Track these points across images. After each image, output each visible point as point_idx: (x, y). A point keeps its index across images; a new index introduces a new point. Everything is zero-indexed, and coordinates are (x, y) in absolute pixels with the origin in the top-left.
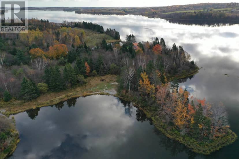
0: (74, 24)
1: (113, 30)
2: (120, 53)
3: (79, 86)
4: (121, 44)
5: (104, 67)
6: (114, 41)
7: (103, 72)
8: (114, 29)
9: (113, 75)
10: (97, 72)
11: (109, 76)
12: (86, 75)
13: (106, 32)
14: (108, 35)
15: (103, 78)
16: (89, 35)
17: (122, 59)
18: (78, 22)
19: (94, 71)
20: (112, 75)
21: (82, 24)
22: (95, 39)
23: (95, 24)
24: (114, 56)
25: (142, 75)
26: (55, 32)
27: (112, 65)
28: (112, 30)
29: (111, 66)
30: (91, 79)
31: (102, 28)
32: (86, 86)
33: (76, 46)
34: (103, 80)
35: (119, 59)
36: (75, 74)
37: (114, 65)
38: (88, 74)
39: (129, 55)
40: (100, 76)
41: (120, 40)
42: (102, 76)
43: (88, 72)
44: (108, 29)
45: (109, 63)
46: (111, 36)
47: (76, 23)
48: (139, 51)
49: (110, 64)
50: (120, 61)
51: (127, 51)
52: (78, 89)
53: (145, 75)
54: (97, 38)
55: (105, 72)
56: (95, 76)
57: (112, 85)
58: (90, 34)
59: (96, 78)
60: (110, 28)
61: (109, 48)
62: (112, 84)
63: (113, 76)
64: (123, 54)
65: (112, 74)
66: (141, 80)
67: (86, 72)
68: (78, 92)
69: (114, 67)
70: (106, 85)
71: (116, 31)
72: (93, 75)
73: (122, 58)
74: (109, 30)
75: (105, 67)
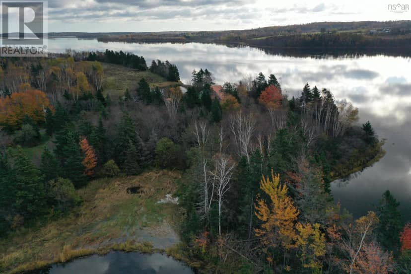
0: (88, 56)
1: (165, 62)
2: (181, 110)
3: (55, 218)
4: (184, 90)
5: (139, 148)
6: (166, 84)
7: (136, 165)
8: (167, 61)
9: (165, 171)
10: (118, 163)
11: (152, 175)
12: (84, 175)
13: (150, 69)
14: (156, 73)
15: (135, 181)
16: (115, 75)
17: (187, 125)
18: (95, 52)
19: (111, 162)
20: (161, 172)
21: (103, 54)
22: (128, 81)
23: (128, 54)
24: (166, 117)
25: (266, 186)
26: (33, 66)
27: (161, 144)
28: (163, 63)
29: (160, 147)
30: (97, 189)
31: (142, 60)
32: (78, 216)
33: (76, 97)
34: (134, 190)
35: (179, 125)
36: (40, 181)
37: (168, 143)
38: (90, 173)
39: (204, 113)
40: (128, 175)
41: (181, 82)
42: (134, 174)
43: (90, 167)
44: (154, 62)
45: (154, 135)
46: (162, 75)
47: (92, 54)
48: (228, 103)
49: (156, 139)
50: (183, 131)
51: (200, 105)
52: (51, 230)
53: (276, 184)
54: (132, 80)
55: (141, 164)
56: (112, 176)
57: (161, 207)
58: (117, 72)
59: (116, 183)
60: (158, 60)
61: (154, 99)
62: (163, 204)
63: (164, 174)
64: (189, 112)
65: (162, 167)
66: (261, 203)
67: (86, 167)
68: (46, 245)
69: (169, 148)
70: (142, 209)
71: (171, 65)
72: (107, 173)
73: (186, 123)
74: (157, 63)
75: (141, 150)
